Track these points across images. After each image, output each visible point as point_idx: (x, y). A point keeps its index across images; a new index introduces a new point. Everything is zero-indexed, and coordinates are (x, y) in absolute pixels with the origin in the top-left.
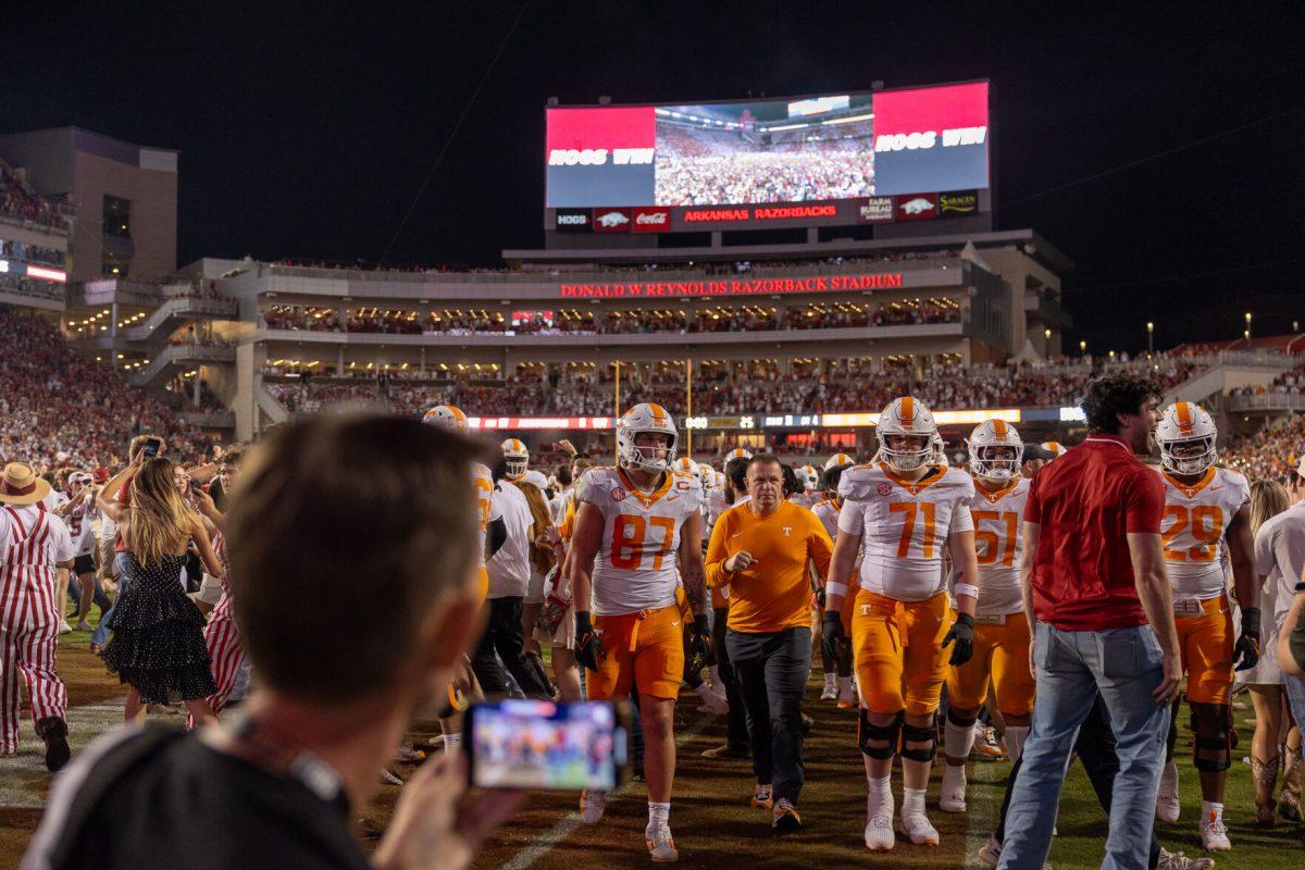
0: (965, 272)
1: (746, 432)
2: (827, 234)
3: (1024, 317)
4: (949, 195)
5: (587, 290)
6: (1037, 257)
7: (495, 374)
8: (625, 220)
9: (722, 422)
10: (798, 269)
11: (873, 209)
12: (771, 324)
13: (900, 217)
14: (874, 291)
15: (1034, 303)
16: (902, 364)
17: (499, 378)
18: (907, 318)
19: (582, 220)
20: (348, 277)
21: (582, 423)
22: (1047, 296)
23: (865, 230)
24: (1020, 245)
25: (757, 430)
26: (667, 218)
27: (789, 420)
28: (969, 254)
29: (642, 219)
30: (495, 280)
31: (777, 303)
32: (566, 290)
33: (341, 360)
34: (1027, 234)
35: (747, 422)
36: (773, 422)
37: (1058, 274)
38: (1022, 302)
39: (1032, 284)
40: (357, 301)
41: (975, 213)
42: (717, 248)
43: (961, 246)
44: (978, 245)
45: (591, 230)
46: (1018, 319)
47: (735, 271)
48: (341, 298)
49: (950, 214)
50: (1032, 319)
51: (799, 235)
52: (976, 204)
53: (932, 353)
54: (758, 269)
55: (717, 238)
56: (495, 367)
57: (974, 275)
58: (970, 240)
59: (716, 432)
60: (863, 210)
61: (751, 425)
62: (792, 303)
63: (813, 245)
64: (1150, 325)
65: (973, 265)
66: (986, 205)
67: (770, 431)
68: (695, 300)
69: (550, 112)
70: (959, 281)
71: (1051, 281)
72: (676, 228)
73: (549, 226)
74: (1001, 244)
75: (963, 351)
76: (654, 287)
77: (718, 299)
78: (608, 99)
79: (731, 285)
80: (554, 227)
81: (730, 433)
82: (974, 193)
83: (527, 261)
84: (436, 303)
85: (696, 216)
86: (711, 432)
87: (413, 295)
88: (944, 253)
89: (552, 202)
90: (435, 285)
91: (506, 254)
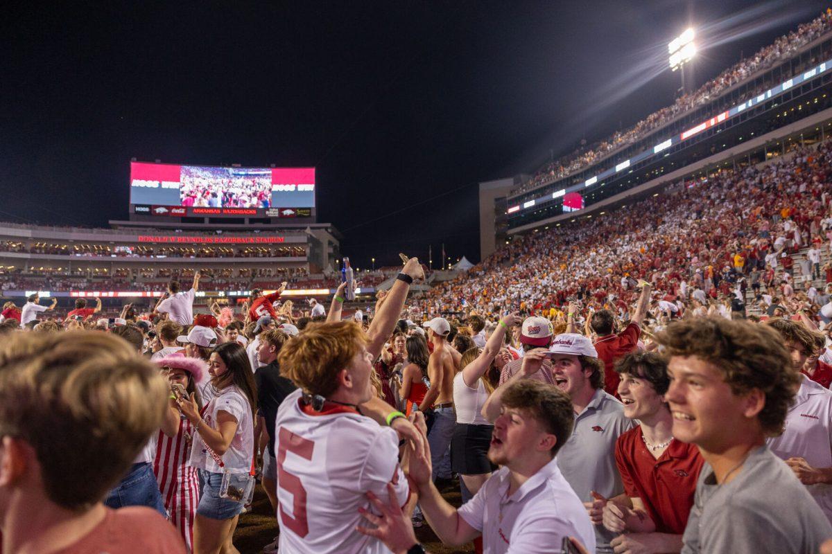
0: (308, 239)
1: (221, 298)
2: (252, 221)
3: (327, 255)
4: (301, 209)
5: (152, 239)
6: (332, 233)
7: (106, 273)
8: (167, 211)
9: (211, 293)
10: (241, 234)
11: (271, 212)
12: (229, 255)
13: (281, 215)
14: (273, 244)
15: (331, 250)
16: (283, 272)
17: (108, 275)
18: (285, 254)
19: (147, 209)
20: (31, 229)
21: (149, 294)
22: (335, 248)
23: (268, 220)
24: (326, 229)
25: (226, 297)
26: (186, 211)
27: (239, 293)
28: (308, 231)
29: (174, 211)
30: (107, 233)
31: (233, 247)
32: (141, 238)
33: (26, 267)
34: (329, 225)
35: (222, 294)
36: (232, 294)
37: (338, 240)
38: (327, 250)
39: (330, 243)
40: (36, 239)
41: (310, 216)
42: (207, 224)
43: (305, 228)
44: (312, 228)
45: (151, 214)
46: (326, 256)
47: (216, 234)
48: (27, 238)
49: (300, 216)
50: (330, 256)
51: (241, 221)
52: (310, 213)
53: (295, 268)
54: (227, 233)
55: (207, 220)
56: (105, 270)
57: (311, 239)
58: (308, 226)
59: (208, 298)
60: (267, 212)
61: (223, 295)
62: (239, 247)
63: (247, 225)
64: (373, 260)
65: (311, 236)
66: (314, 213)
67: (230, 297)
68: (199, 245)
69: (132, 164)
70: (306, 241)
71: (336, 243)
72: (189, 215)
73: (131, 211)
74: (319, 228)
75: (307, 268)
76: (180, 239)
77: (208, 245)
78: (159, 161)
79: (214, 239)
80: (134, 212)
81: (214, 298)
82: (310, 209)
83: (120, 225)
84: (76, 242)
85: (198, 211)
86: (206, 298)
87: (65, 238)
88: (298, 230)
89: (133, 201)
90: (75, 234)
91: (111, 222)
